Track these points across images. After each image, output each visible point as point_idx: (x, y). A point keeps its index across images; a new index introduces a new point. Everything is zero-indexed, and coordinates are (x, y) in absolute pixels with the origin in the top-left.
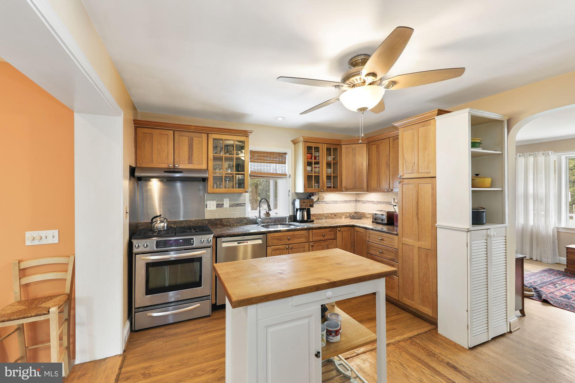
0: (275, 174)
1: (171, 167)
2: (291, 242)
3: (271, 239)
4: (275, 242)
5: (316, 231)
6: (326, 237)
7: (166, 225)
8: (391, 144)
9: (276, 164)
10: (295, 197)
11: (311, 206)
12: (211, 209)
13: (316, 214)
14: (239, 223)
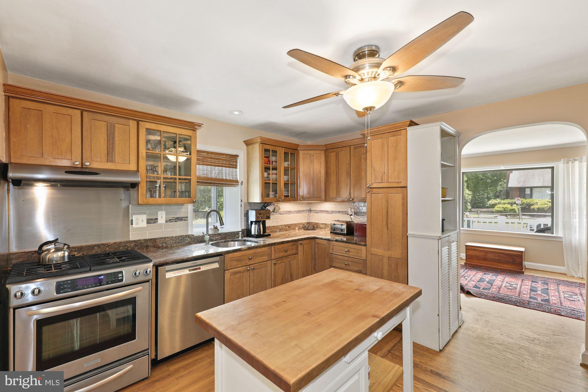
0: (224, 179)
1: (77, 165)
2: (252, 262)
3: (230, 260)
4: (234, 263)
5: (278, 246)
6: (288, 253)
7: (66, 254)
8: (352, 152)
9: (226, 168)
10: (248, 208)
11: (267, 218)
12: (139, 226)
13: (271, 226)
14: (180, 243)
